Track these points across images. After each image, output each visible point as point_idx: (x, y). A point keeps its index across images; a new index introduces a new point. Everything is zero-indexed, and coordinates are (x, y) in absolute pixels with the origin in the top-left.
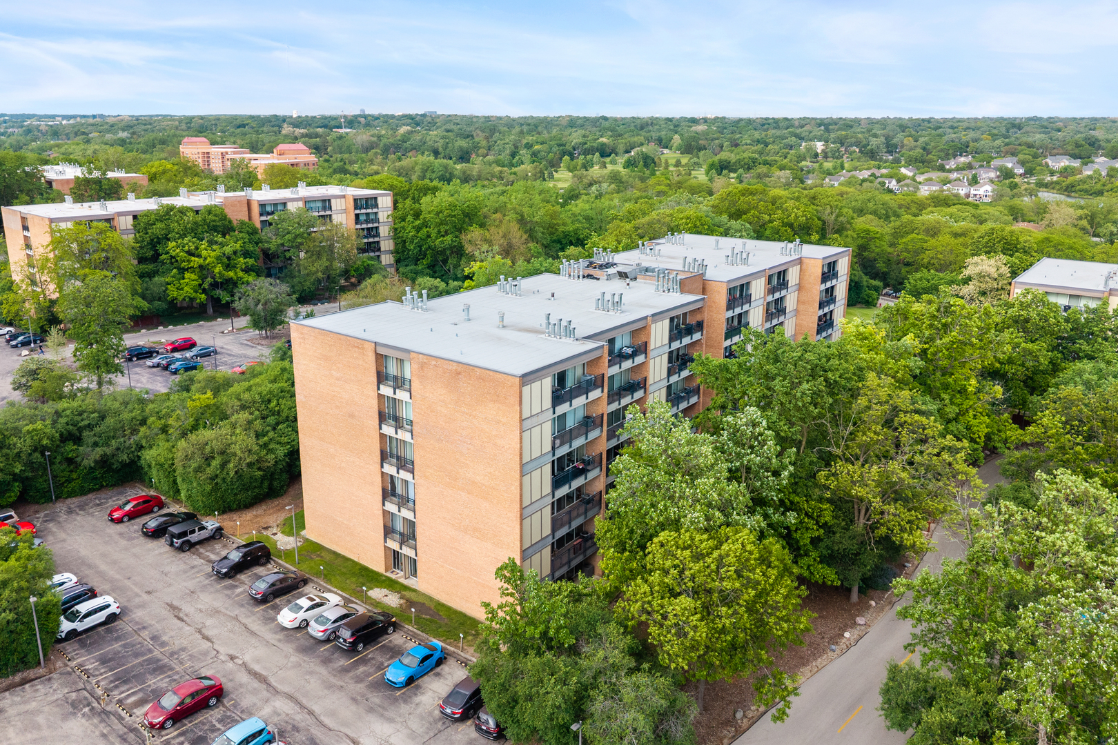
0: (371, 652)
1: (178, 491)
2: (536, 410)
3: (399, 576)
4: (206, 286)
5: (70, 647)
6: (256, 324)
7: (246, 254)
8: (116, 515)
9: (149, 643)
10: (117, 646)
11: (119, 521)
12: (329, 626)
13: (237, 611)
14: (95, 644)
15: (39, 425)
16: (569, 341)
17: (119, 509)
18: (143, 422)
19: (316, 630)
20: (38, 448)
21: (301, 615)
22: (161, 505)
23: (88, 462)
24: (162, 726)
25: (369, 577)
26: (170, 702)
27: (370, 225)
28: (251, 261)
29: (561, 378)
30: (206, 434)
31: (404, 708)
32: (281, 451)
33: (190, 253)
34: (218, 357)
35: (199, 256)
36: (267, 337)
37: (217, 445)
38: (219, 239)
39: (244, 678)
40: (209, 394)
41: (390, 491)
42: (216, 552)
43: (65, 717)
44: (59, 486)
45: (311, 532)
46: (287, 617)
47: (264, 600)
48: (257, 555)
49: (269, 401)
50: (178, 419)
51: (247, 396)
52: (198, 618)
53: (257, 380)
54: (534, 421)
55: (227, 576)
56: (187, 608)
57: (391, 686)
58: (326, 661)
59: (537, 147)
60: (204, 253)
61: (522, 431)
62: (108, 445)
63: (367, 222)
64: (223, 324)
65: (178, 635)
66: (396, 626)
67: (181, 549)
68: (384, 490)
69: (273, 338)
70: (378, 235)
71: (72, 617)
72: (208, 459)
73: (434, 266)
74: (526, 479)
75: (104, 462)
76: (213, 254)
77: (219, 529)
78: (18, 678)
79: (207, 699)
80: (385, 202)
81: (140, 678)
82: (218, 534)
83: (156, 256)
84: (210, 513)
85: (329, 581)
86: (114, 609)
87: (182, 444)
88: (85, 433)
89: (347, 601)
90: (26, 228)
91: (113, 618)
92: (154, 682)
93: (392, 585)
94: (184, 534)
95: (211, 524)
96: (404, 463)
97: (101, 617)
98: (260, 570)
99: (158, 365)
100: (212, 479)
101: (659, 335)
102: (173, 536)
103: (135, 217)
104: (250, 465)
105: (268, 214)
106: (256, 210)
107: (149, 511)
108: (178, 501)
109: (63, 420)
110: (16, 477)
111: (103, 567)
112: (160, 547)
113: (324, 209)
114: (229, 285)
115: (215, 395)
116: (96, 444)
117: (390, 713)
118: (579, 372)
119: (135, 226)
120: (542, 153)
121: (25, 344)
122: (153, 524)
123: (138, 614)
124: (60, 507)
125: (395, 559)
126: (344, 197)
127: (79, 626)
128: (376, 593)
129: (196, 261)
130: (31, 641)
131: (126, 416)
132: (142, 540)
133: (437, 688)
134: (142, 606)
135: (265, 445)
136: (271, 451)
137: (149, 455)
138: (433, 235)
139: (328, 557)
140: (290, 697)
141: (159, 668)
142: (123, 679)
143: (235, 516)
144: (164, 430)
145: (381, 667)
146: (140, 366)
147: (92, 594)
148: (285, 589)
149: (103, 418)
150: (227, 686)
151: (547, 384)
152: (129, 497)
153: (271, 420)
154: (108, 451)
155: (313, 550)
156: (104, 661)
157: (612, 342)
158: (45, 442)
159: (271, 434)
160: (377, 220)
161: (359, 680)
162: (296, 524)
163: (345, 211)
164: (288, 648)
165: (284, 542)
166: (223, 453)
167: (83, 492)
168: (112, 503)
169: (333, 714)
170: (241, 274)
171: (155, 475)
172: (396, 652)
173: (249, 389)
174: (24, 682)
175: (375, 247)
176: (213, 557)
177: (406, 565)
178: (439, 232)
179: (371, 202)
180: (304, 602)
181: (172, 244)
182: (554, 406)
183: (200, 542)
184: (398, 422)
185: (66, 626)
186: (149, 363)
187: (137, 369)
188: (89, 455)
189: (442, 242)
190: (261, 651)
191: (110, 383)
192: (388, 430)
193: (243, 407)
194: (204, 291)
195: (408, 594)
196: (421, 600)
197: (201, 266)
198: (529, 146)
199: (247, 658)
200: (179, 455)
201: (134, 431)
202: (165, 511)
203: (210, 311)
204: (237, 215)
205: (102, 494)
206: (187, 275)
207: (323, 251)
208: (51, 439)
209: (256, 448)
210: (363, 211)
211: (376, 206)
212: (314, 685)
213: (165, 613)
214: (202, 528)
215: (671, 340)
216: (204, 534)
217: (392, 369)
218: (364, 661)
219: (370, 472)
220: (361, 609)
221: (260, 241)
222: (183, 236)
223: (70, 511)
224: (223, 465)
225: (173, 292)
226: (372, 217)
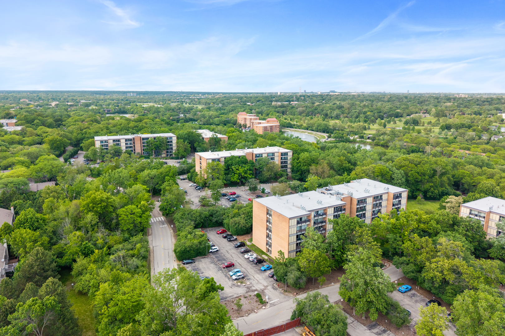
0: (260, 265)
1: (229, 230)
2: (293, 224)
3: (268, 253)
4: (240, 178)
5: (211, 254)
6: (250, 189)
7: (250, 170)
8: (218, 233)
9: (223, 256)
10: (218, 255)
11: (218, 234)
12: (253, 259)
13: (238, 254)
14: (215, 254)
15: (206, 213)
16: (304, 211)
17: (219, 231)
18: (224, 214)
19: (251, 259)
20: (206, 217)
21: (249, 256)
22: (226, 232)
23: (214, 221)
24: (225, 268)
25: (263, 253)
26: (226, 264)
27: (285, 160)
28: (251, 172)
29: (301, 219)
30: (236, 219)
31: (263, 274)
32: (250, 224)
33: (237, 169)
34: (241, 198)
35: (239, 170)
36: (252, 193)
37: (238, 221)
38: (244, 165)
39: (238, 264)
40: (237, 210)
41: (268, 236)
42: (235, 243)
43: (211, 264)
44: (208, 225)
45: (254, 242)
46: (246, 256)
47: (242, 253)
48: (242, 245)
49: (249, 213)
50: (231, 215)
51: (244, 211)
52: (231, 254)
53: (247, 208)
54: (292, 227)
55: (237, 247)
56: (229, 252)
57: (261, 270)
58: (251, 265)
59: (368, 113)
60: (240, 170)
61: (289, 228)
62: (217, 218)
63: (284, 159)
64: (242, 188)
65: (228, 256)
66: (265, 262)
67: (229, 241)
68: (267, 236)
69: (254, 194)
70: (287, 163)
71: (211, 249)
72: (236, 224)
73: (302, 174)
74: (290, 238)
75: (216, 221)
76: (242, 170)
77: (236, 238)
78: (203, 257)
79: (231, 265)
80: (290, 154)
81: (221, 261)
82: (236, 239)
83: (229, 169)
84: (235, 235)
85: (255, 252)
86: (218, 249)
87: (231, 220)
88: (214, 215)
89: (257, 256)
90: (200, 159)
91: (217, 251)
92: (223, 262)
93: (267, 255)
94: (230, 238)
95: (235, 237)
96: (270, 231)
97: (215, 250)
98: (243, 247)
99: (227, 199)
100: (236, 228)
101: (331, 212)
102: (228, 238)
103: (225, 158)
104: (243, 226)
105: (257, 157)
106: (254, 156)
107: (224, 233)
108: (229, 232)
109: (210, 212)
110: (202, 222)
111: (216, 242)
112: (225, 240)
113: (273, 155)
114: (245, 178)
115: (238, 210)
116: (215, 218)
117: (260, 274)
118: (306, 218)
119: (225, 161)
120: (370, 116)
121: (199, 189)
122: (225, 235)
123: (221, 251)
124: (208, 229)
125: (268, 250)
126: (278, 152)
127: (213, 251)
128: (263, 256)
129: (238, 172)
130: (206, 251)
131: (221, 212)
132: (222, 238)
133: (269, 272)
134: (222, 250)
135: (247, 223)
136: (248, 224)
137: (225, 221)
138: (302, 165)
139: (256, 248)
140: (245, 268)
141: (224, 260)
142: (219, 260)
143: (240, 236)
144: (228, 216)
145: (261, 267)
146: (223, 198)
147: (214, 246)
148: (246, 252)
149: (217, 212)
150: (235, 265)
151: (296, 220)
152: (220, 229)
153: (249, 217)
154: (218, 219)
155: (253, 246)
156: (216, 257)
157: (318, 212)
158: (207, 216)
159: (248, 220)
160: (287, 159)
161: (256, 268)
162: (251, 240)
163: (278, 156)
164: (246, 261)
165: (248, 243)
166: (239, 223)
167: (212, 227)
168: (217, 230)
169: (251, 272)
170: (248, 175)
171: (225, 226)
172: (263, 266)
173: (245, 210)
174: (204, 258)
175: (286, 167)
176: (235, 244)
177: (270, 251)
178: (303, 165)
179: (286, 154)
180: (249, 254)
181: (233, 167)
182: (297, 224)
183: (233, 240)
184: (270, 223)
185: (211, 250)
186: (226, 198)
187: (223, 199)
188: (214, 220)
189: (304, 168)
190: (241, 261)
191: (218, 203)
192: (268, 224)
193: (244, 214)
194: (239, 179)
195: (269, 257)
196: (271, 258)
197: (239, 173)
198: (365, 113)
199: (238, 261)
200: (230, 222)
201: (222, 216)
202: (227, 233)
203: (240, 183)
204: (249, 158)
205: (216, 228)
206: (236, 175)
207: (270, 169)
208: (208, 215)
209: (245, 223)
210: (283, 156)
211: (287, 155)
212: (249, 267)
213: (226, 252)
214: (233, 238)
215: (334, 212)
216: (234, 239)
217: (269, 212)
218: (258, 266)
219: (264, 232)
220: (259, 257)
221: (254, 166)
222: (236, 165)
223: (210, 231)
224: (238, 226)
225: (232, 179)
226: (286, 158)
